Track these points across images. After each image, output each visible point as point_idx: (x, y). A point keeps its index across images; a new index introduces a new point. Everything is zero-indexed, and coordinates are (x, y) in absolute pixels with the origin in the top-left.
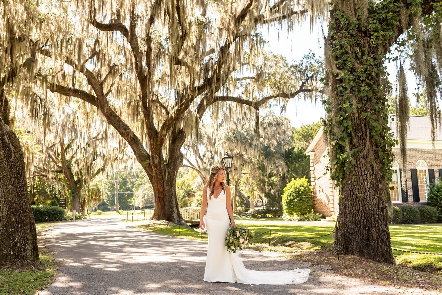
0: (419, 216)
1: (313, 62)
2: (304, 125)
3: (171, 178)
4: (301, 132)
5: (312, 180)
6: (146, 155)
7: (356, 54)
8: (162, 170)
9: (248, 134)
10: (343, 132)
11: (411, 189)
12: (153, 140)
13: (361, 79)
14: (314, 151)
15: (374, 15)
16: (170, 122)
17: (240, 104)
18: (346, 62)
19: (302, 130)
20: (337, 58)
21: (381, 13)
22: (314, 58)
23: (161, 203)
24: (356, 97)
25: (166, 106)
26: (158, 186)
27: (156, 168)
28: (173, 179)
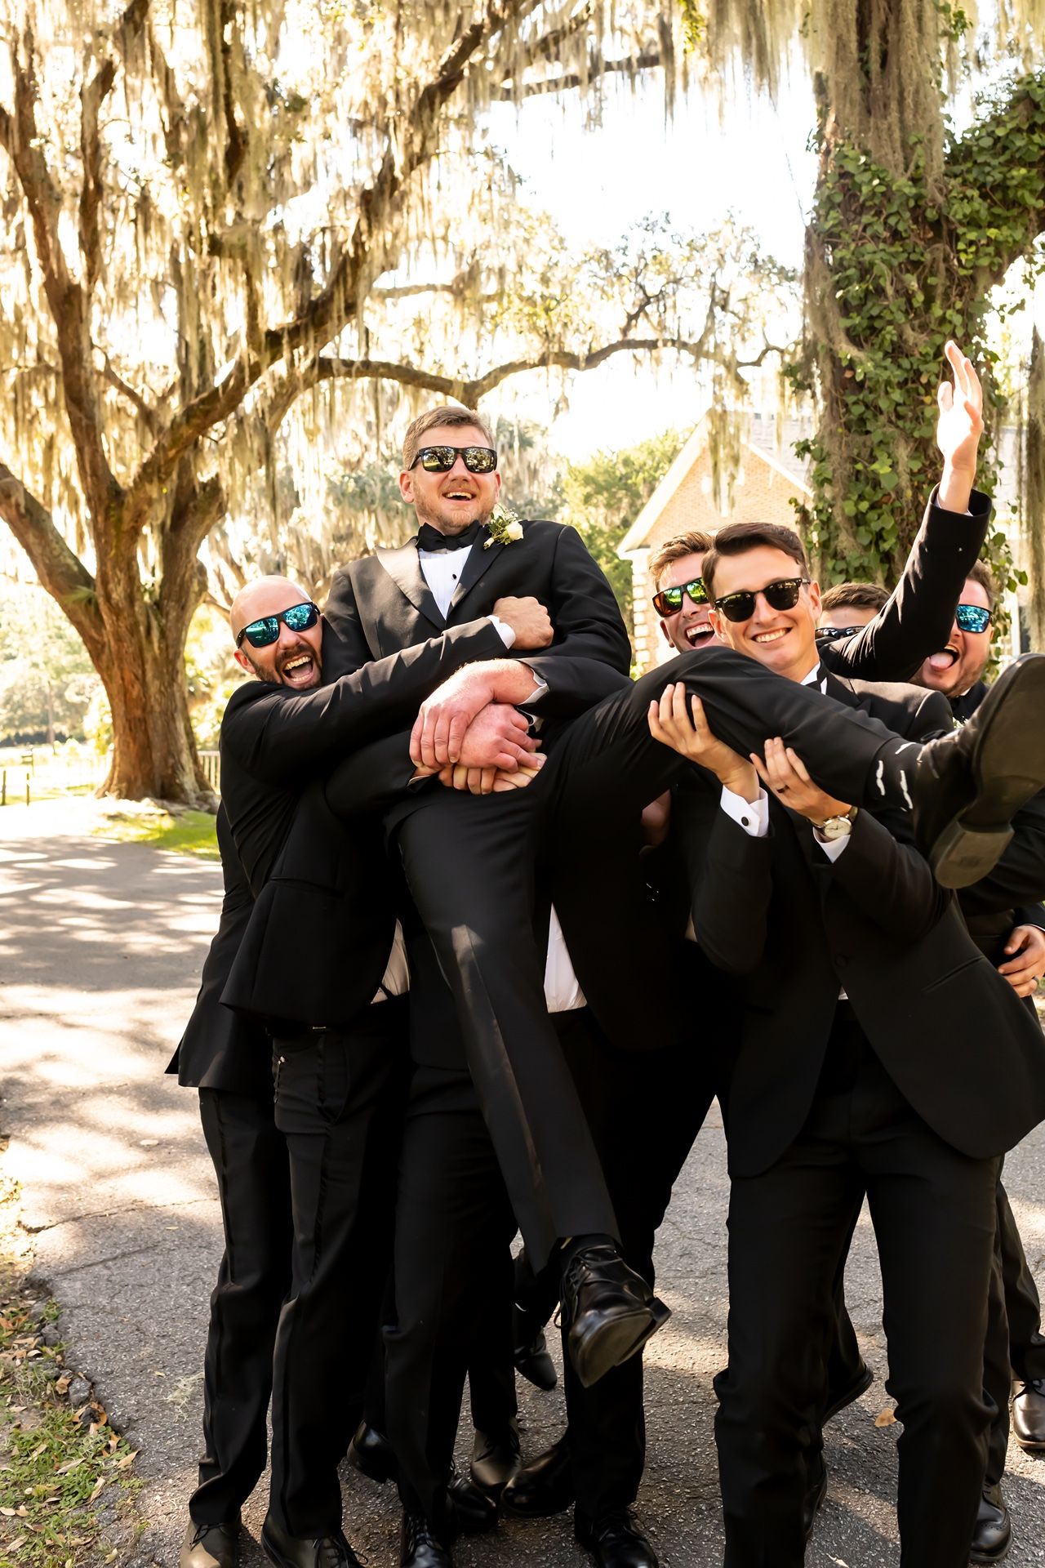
1: (663, 241)
2: (605, 451)
3: (171, 651)
4: (591, 472)
6: (76, 569)
7: (909, 297)
8: (136, 624)
10: (867, 548)
12: (107, 518)
13: (924, 380)
15: (964, 167)
16: (171, 453)
17: (410, 387)
18: (878, 324)
19: (593, 467)
20: (845, 308)
21: (989, 165)
22: (666, 226)
23: (134, 739)
24: (909, 437)
25: (138, 391)
26: (123, 679)
27: (118, 619)
28: (178, 653)
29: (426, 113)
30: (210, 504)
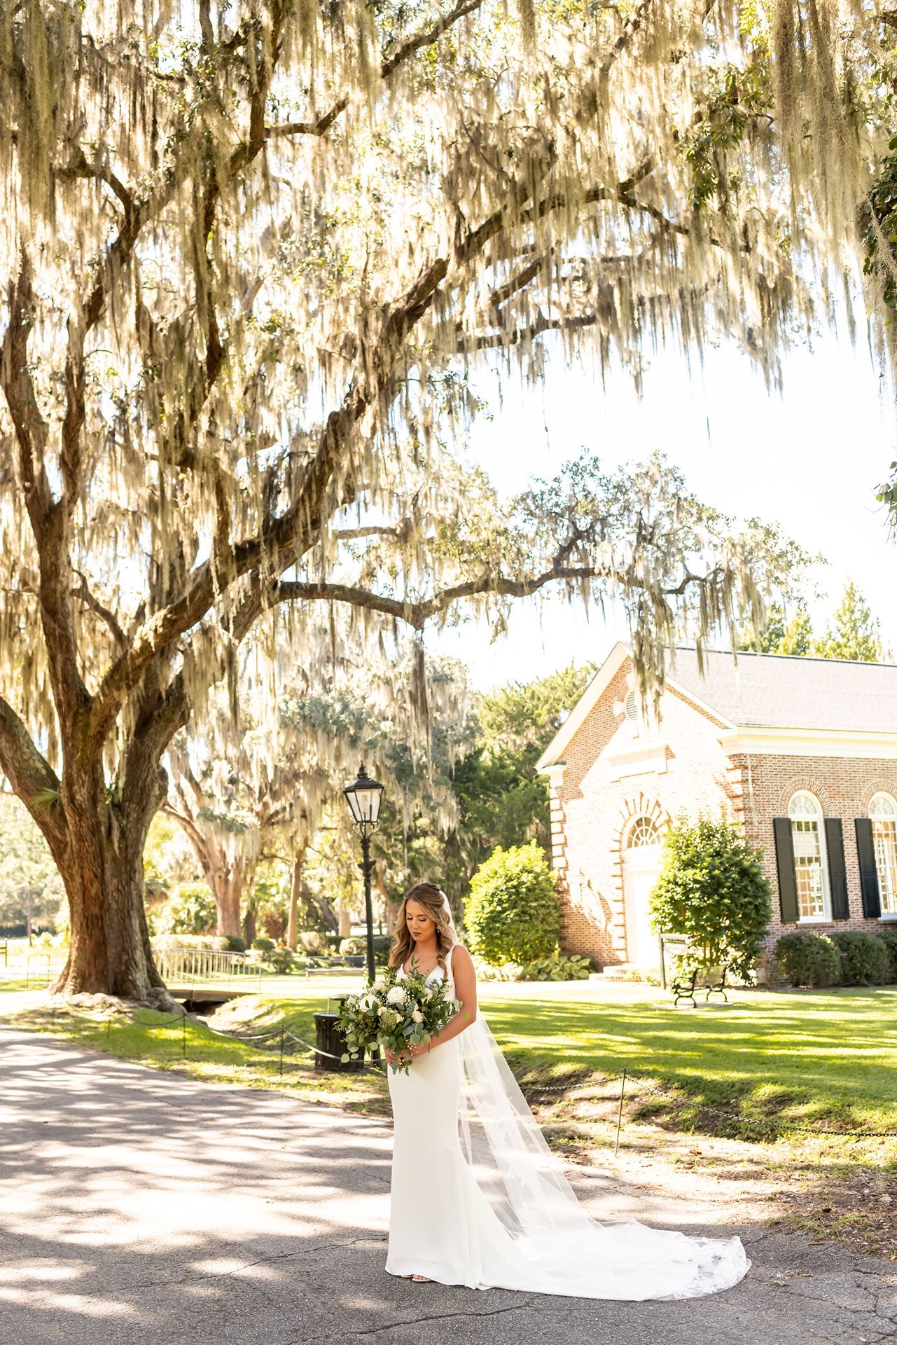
0: (886, 961)
1: (592, 484)
2: (513, 683)
3: (131, 851)
4: (502, 704)
5: (556, 851)
6: (44, 772)
8: (98, 824)
9: (345, 707)
11: (858, 881)
12: (74, 724)
14: (564, 763)
16: (138, 661)
17: (361, 609)
19: (504, 699)
22: (595, 472)
23: (91, 936)
25: (113, 612)
26: (82, 877)
27: (80, 820)
28: (137, 854)
29: (394, 338)
30: (173, 713)
